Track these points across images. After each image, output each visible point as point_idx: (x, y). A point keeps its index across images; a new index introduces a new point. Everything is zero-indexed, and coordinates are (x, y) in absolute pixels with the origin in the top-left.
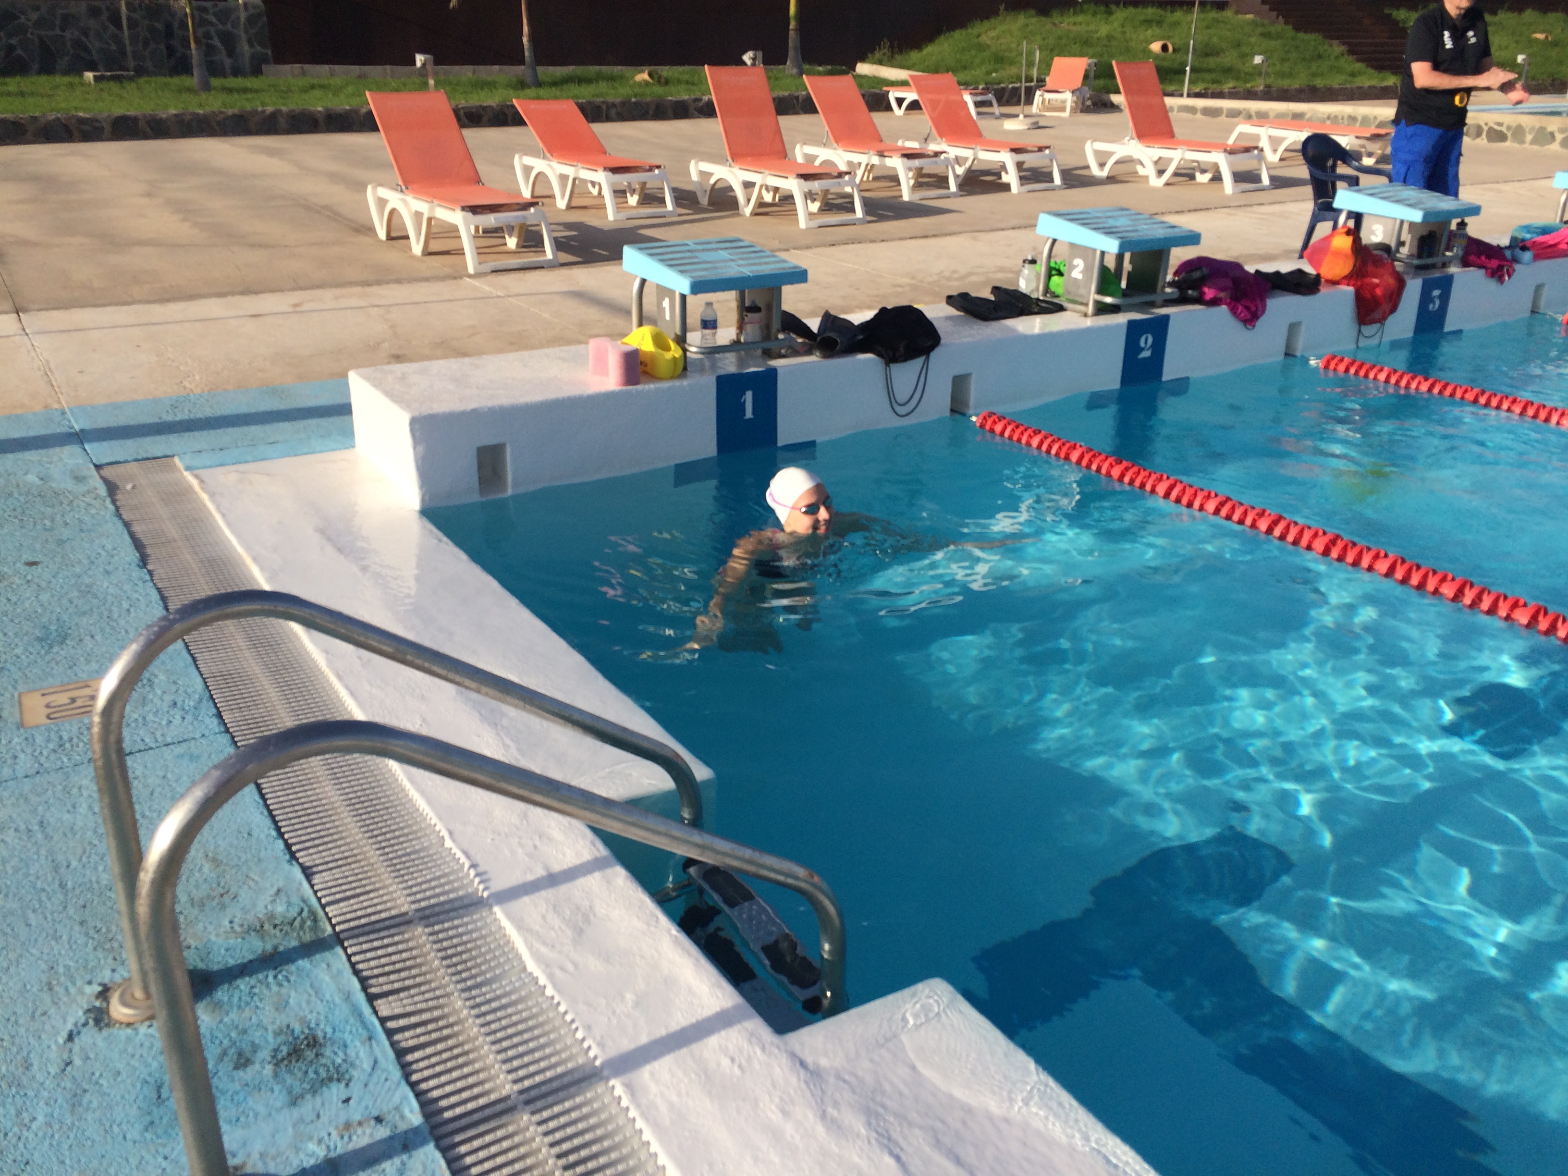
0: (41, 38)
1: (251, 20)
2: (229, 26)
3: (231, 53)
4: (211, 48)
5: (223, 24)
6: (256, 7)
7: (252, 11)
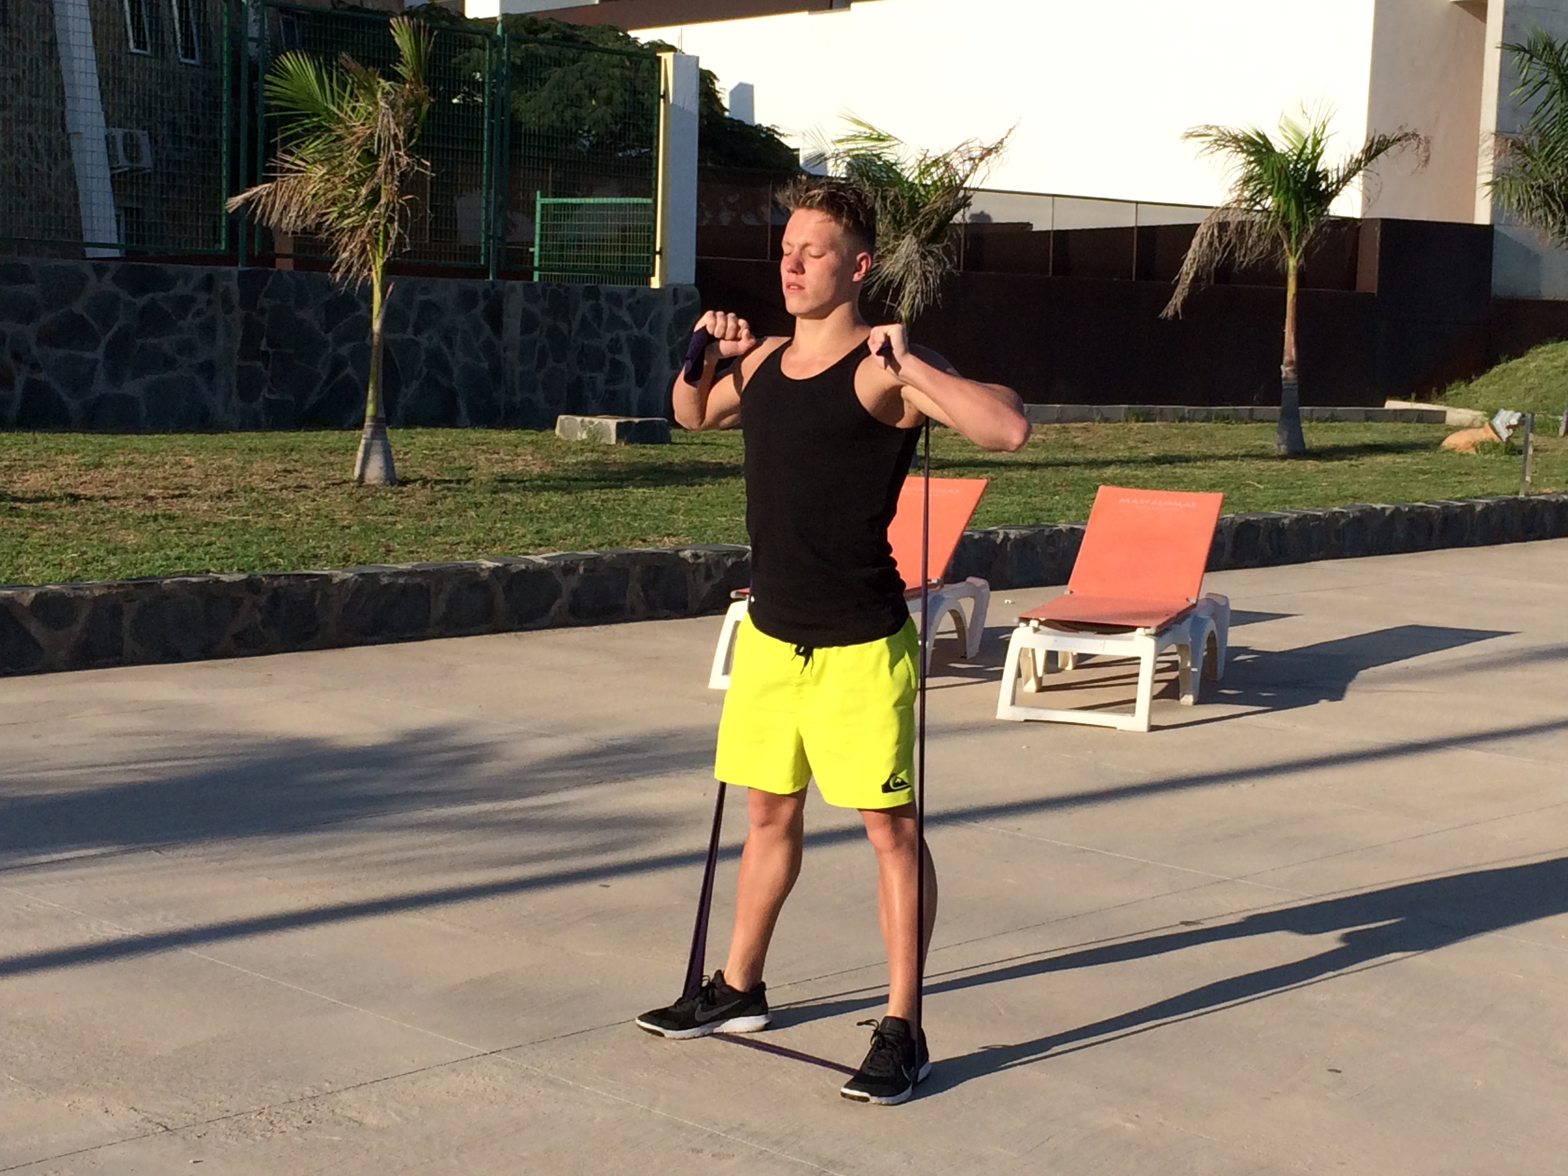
4: (617, 366)
5: (640, 326)
6: (689, 297)
7: (682, 304)
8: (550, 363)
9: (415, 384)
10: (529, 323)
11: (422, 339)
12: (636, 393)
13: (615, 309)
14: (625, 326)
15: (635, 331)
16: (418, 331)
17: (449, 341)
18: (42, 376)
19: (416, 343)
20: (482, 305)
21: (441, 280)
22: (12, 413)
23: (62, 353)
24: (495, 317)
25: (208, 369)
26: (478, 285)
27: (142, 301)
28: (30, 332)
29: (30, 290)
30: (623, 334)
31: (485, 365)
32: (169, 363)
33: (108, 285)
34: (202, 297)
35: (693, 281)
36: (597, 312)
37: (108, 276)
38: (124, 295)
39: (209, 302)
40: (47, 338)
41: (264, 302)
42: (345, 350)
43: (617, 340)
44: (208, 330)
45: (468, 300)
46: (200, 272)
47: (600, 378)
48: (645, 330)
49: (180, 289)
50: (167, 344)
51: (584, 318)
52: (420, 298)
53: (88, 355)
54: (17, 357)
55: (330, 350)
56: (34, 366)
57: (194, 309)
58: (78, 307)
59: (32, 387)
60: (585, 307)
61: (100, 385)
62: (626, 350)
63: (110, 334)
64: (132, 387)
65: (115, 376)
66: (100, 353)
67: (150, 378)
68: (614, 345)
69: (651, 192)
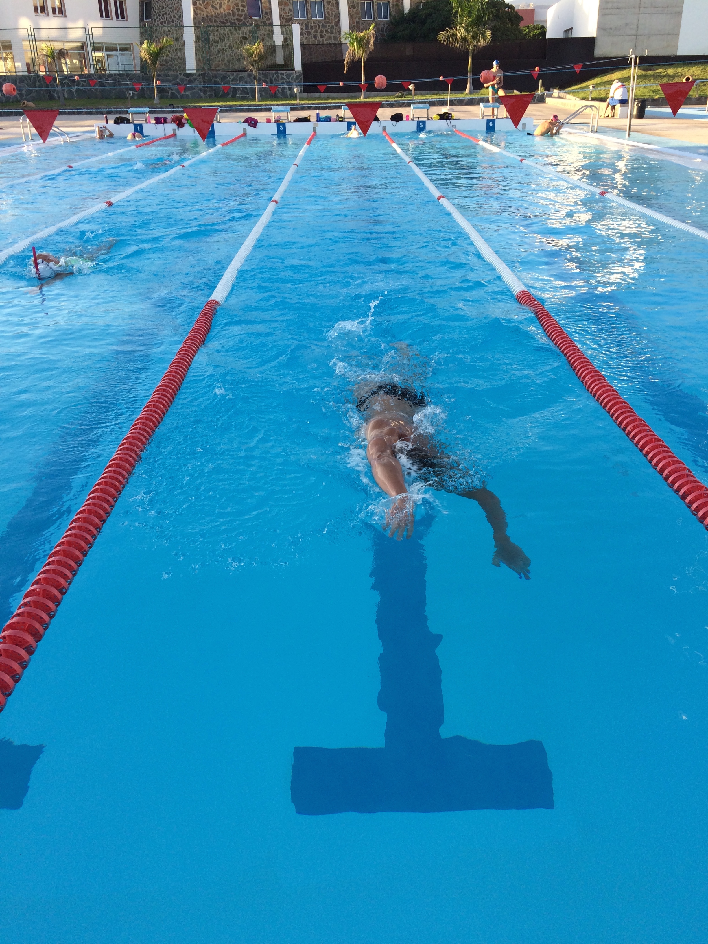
6: (300, 72)
7: (297, 74)
9: (239, 93)
12: (289, 92)
14: (285, 79)
26: (251, 73)
27: (188, 79)
29: (170, 78)
30: (285, 81)
32: (194, 89)
33: (182, 76)
35: (300, 70)
36: (278, 76)
38: (185, 78)
39: (200, 78)
41: (206, 78)
44: (200, 83)
45: (250, 76)
47: (280, 89)
48: (290, 79)
49: (195, 77)
50: (193, 86)
52: (239, 76)
54: (169, 89)
59: (172, 93)
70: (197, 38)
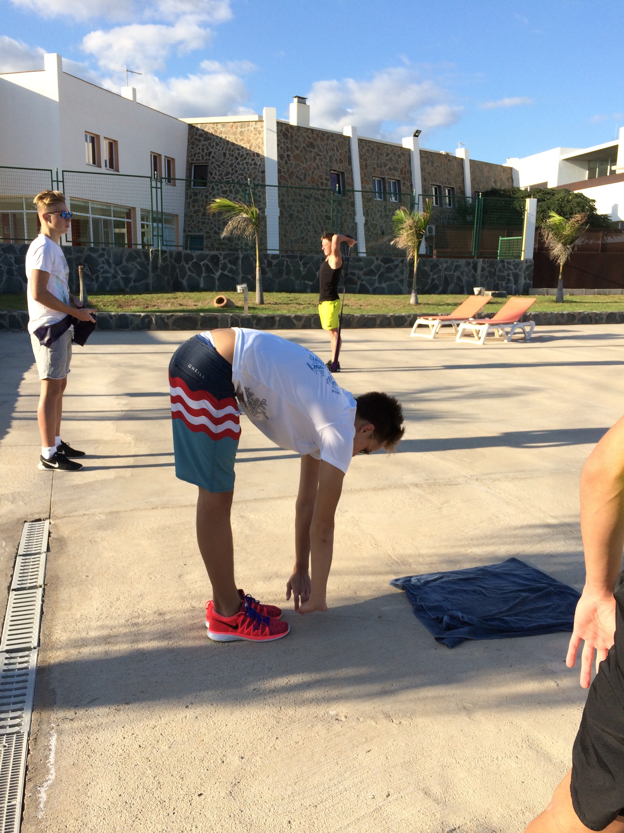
0: (445, 276)
1: (528, 268)
2: (517, 271)
3: (516, 282)
4: (509, 280)
5: (516, 270)
6: (530, 262)
7: (529, 264)
8: (489, 279)
9: (453, 284)
10: (483, 269)
11: (456, 274)
12: (514, 287)
13: (509, 266)
14: (511, 270)
15: (514, 271)
16: (454, 272)
17: (462, 274)
18: (364, 283)
19: (454, 275)
20: (472, 265)
21: (461, 259)
22: (357, 291)
23: (368, 277)
24: (475, 268)
25: (402, 281)
26: (471, 260)
28: (361, 273)
29: (362, 264)
30: (511, 272)
31: (472, 280)
32: (392, 280)
33: (379, 262)
34: (401, 264)
35: (532, 258)
36: (504, 266)
37: (379, 260)
38: (383, 264)
39: (403, 266)
40: (365, 274)
42: (435, 277)
43: (509, 273)
44: (402, 272)
45: (468, 264)
46: (400, 259)
47: (504, 283)
49: (396, 263)
50: (392, 275)
51: (500, 268)
52: (455, 264)
53: (374, 278)
54: (358, 278)
55: (431, 276)
56: (362, 281)
57: (399, 267)
58: (372, 267)
59: (361, 285)
60: (500, 265)
61: (377, 285)
62: (512, 276)
63: (379, 273)
64: (384, 285)
65: (380, 283)
66: (377, 277)
67: (388, 283)
68: (508, 275)
69: (522, 235)
70: (281, 212)
